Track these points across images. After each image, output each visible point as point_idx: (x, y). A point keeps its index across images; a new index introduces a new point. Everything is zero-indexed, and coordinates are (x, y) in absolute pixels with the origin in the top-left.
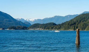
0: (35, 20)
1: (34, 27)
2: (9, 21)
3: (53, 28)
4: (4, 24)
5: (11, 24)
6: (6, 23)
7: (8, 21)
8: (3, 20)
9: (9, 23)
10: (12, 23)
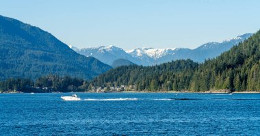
0: (170, 51)
1: (107, 81)
2: (46, 58)
3: (160, 83)
4: (22, 71)
5: (48, 69)
6: (30, 65)
7: (41, 58)
8: (22, 54)
9: (40, 66)
10: (55, 66)
